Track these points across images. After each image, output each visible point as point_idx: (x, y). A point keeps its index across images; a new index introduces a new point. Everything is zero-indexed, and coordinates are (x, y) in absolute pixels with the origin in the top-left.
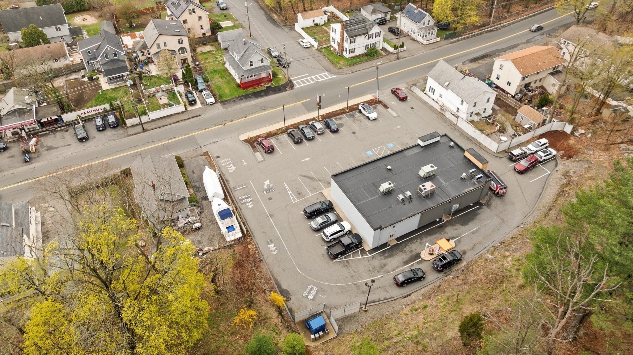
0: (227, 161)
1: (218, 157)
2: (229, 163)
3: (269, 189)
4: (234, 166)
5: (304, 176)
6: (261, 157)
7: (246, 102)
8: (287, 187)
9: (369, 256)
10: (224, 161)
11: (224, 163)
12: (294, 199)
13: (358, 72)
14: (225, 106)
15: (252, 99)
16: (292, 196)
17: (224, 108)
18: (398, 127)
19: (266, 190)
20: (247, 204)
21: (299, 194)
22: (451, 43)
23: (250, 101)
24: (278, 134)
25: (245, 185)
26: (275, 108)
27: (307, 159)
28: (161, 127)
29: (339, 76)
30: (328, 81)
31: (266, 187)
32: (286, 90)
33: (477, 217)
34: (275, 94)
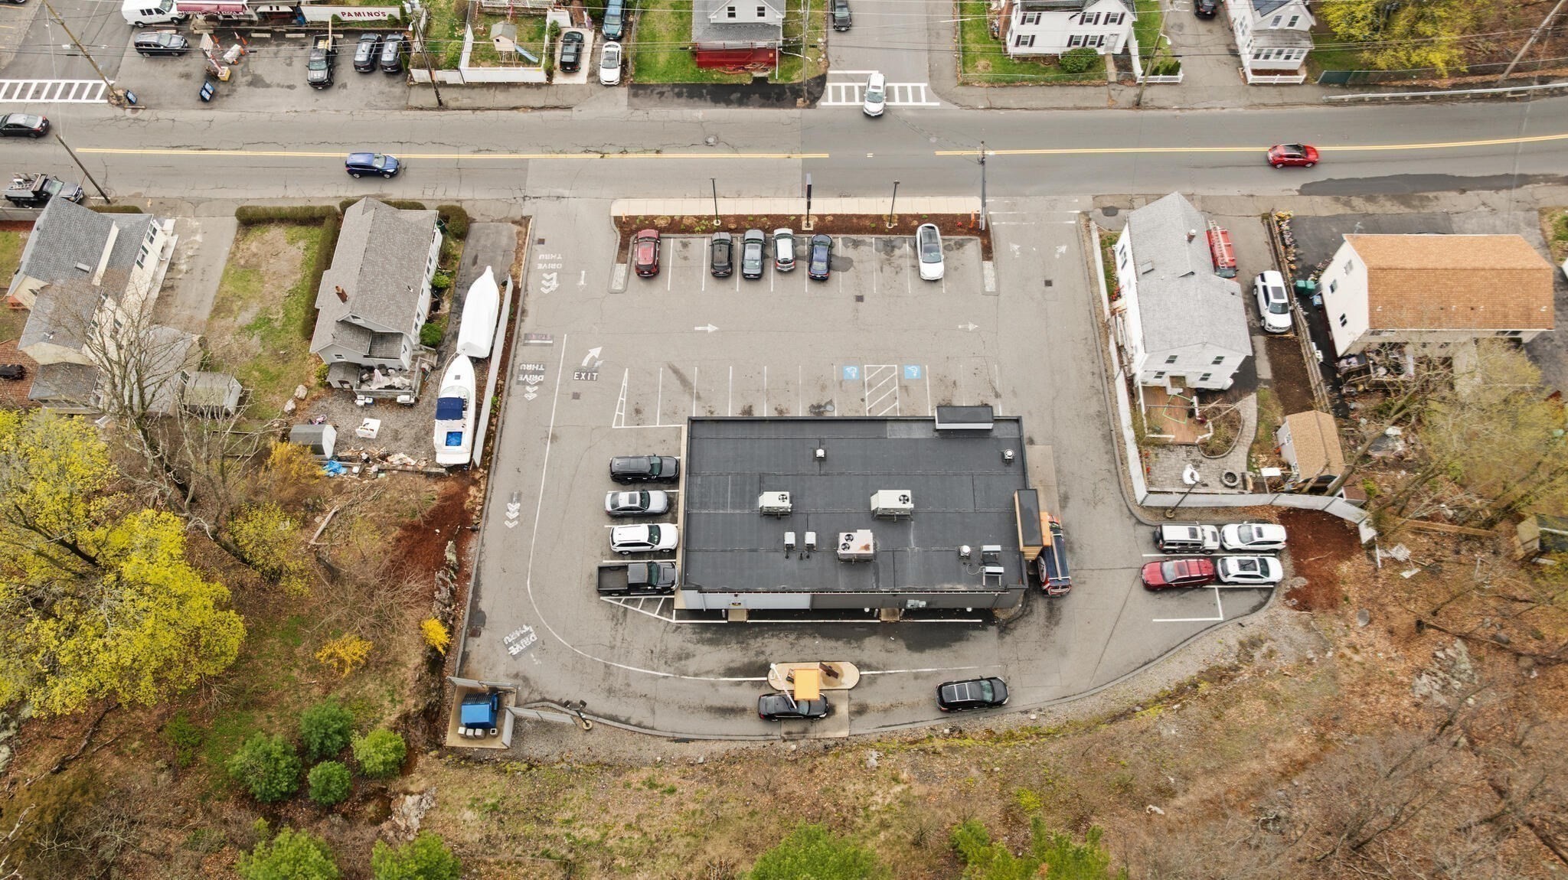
0: (552, 261)
1: (541, 241)
2: (553, 266)
3: (590, 372)
4: (558, 281)
5: (676, 371)
6: (622, 281)
7: (687, 106)
8: (625, 384)
9: (674, 621)
10: (547, 257)
11: (543, 261)
12: (619, 419)
13: (1002, 112)
14: (636, 101)
15: (702, 103)
16: (621, 410)
17: (630, 105)
18: (971, 327)
19: (580, 371)
20: (528, 388)
21: (638, 411)
22: (1330, 103)
23: (694, 107)
24: (694, 232)
25: (552, 338)
26: (735, 149)
27: (711, 328)
28: (478, 109)
29: (949, 106)
30: (910, 114)
31: (585, 363)
32: (794, 105)
33: (957, 646)
34: (763, 106)
